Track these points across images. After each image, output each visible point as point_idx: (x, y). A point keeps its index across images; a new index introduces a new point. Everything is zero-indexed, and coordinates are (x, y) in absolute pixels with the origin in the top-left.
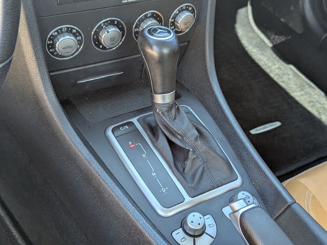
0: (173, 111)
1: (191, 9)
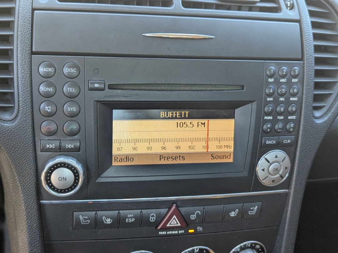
1: (258, 247)
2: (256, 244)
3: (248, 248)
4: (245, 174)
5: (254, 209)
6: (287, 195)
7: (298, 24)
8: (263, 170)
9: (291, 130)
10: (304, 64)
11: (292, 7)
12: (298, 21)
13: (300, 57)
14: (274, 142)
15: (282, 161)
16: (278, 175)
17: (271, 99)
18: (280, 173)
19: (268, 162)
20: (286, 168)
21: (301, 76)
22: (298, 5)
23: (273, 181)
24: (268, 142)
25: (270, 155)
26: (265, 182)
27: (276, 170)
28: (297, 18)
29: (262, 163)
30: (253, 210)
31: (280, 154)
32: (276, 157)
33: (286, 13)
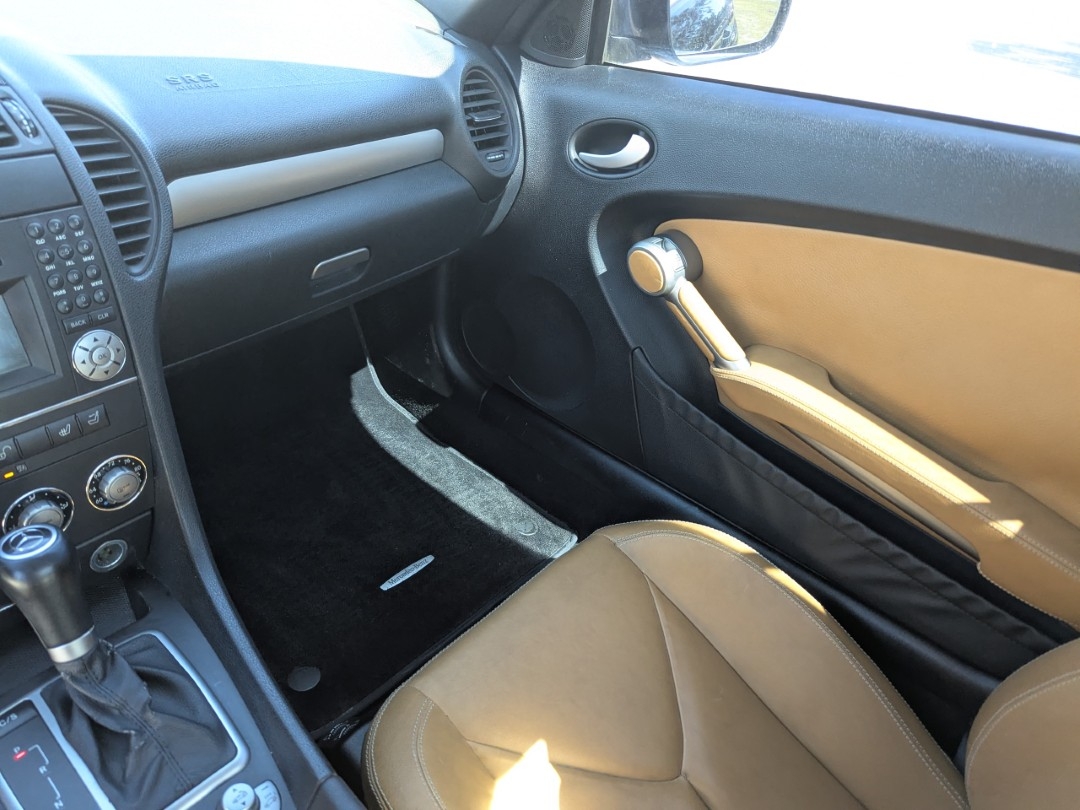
0: (97, 667)
1: (128, 461)
2: (122, 459)
3: (112, 467)
4: (59, 374)
5: (95, 416)
6: (138, 382)
7: (53, 155)
8: (84, 362)
9: (103, 299)
10: (84, 208)
11: (35, 133)
12: (54, 151)
13: (75, 200)
14: (83, 322)
15: (108, 343)
16: (110, 362)
17: (52, 267)
18: (112, 358)
19: (87, 350)
20: (118, 350)
21: (86, 224)
22: (43, 127)
23: (107, 372)
24: (73, 325)
25: (86, 341)
26: (94, 377)
27: (105, 357)
28: (50, 146)
29: (79, 355)
30: (93, 418)
31: (101, 334)
32: (96, 340)
33: (27, 143)
